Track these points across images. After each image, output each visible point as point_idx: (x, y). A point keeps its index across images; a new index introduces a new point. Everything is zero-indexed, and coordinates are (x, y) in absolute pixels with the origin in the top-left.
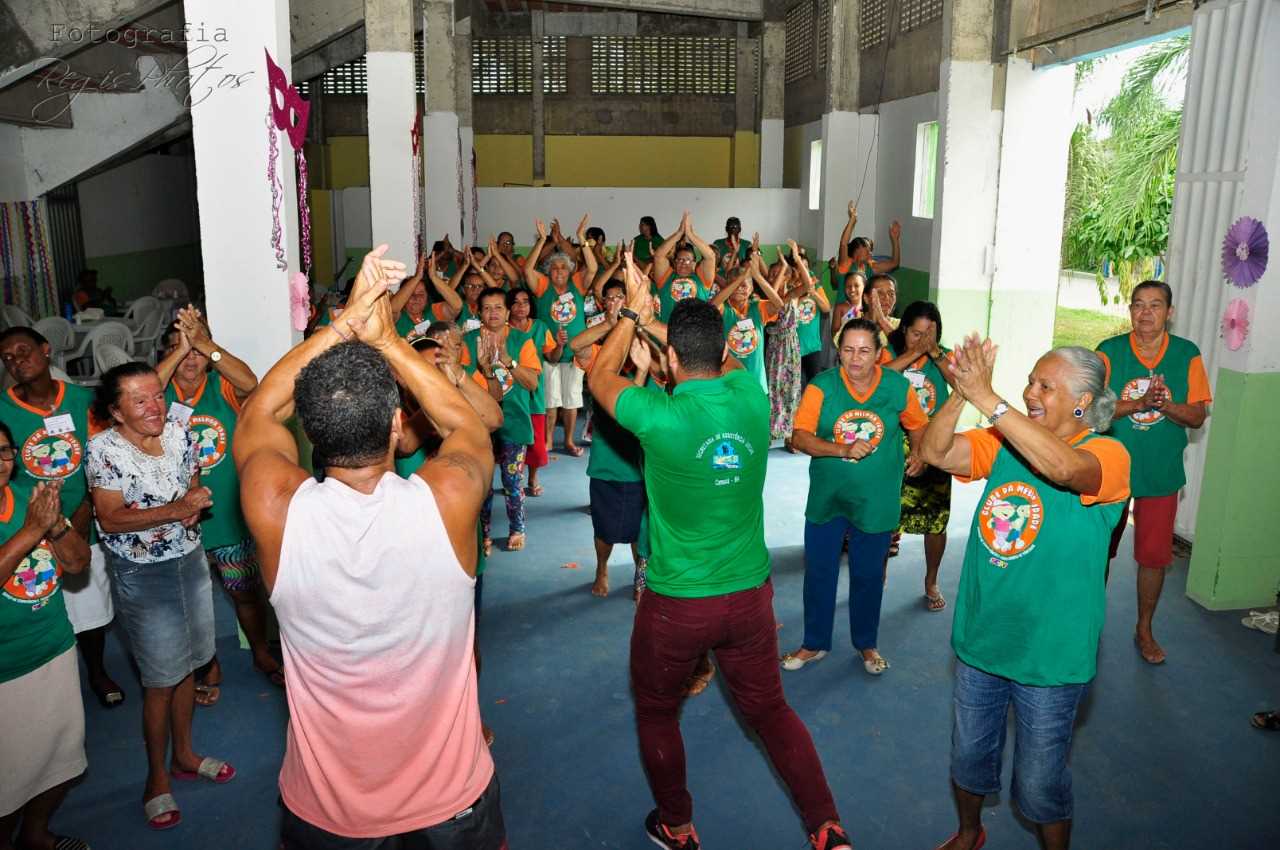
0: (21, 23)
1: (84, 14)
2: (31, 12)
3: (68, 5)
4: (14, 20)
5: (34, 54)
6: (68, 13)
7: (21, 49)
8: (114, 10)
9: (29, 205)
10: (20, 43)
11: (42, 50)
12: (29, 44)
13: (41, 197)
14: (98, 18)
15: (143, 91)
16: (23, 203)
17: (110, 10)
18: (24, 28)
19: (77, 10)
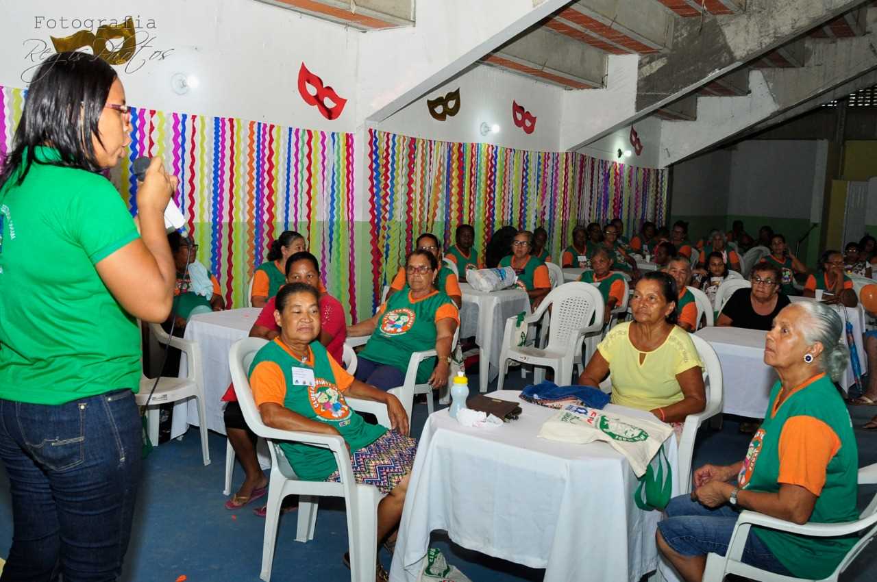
0: (728, 41)
1: (772, 32)
2: (737, 34)
3: (761, 27)
4: (725, 39)
5: (733, 60)
6: (760, 32)
7: (724, 57)
8: (793, 28)
9: (660, 172)
10: (725, 54)
11: (738, 58)
12: (731, 53)
13: (666, 167)
14: (780, 33)
15: (749, 95)
16: (658, 170)
17: (790, 27)
18: (730, 44)
19: (767, 29)
